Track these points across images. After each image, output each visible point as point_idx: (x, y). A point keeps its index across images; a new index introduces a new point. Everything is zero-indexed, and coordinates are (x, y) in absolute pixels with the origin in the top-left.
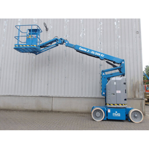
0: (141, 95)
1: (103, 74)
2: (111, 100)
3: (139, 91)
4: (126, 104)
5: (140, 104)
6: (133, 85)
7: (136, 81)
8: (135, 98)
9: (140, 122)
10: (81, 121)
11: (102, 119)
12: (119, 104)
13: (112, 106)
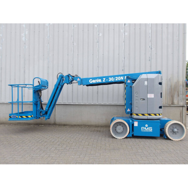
0: (181, 101)
1: (128, 82)
2: (139, 108)
3: (179, 95)
4: (161, 114)
5: (179, 113)
6: (171, 86)
7: (175, 80)
8: (173, 104)
9: (181, 139)
10: (94, 139)
11: (126, 136)
12: (151, 114)
13: (141, 117)
